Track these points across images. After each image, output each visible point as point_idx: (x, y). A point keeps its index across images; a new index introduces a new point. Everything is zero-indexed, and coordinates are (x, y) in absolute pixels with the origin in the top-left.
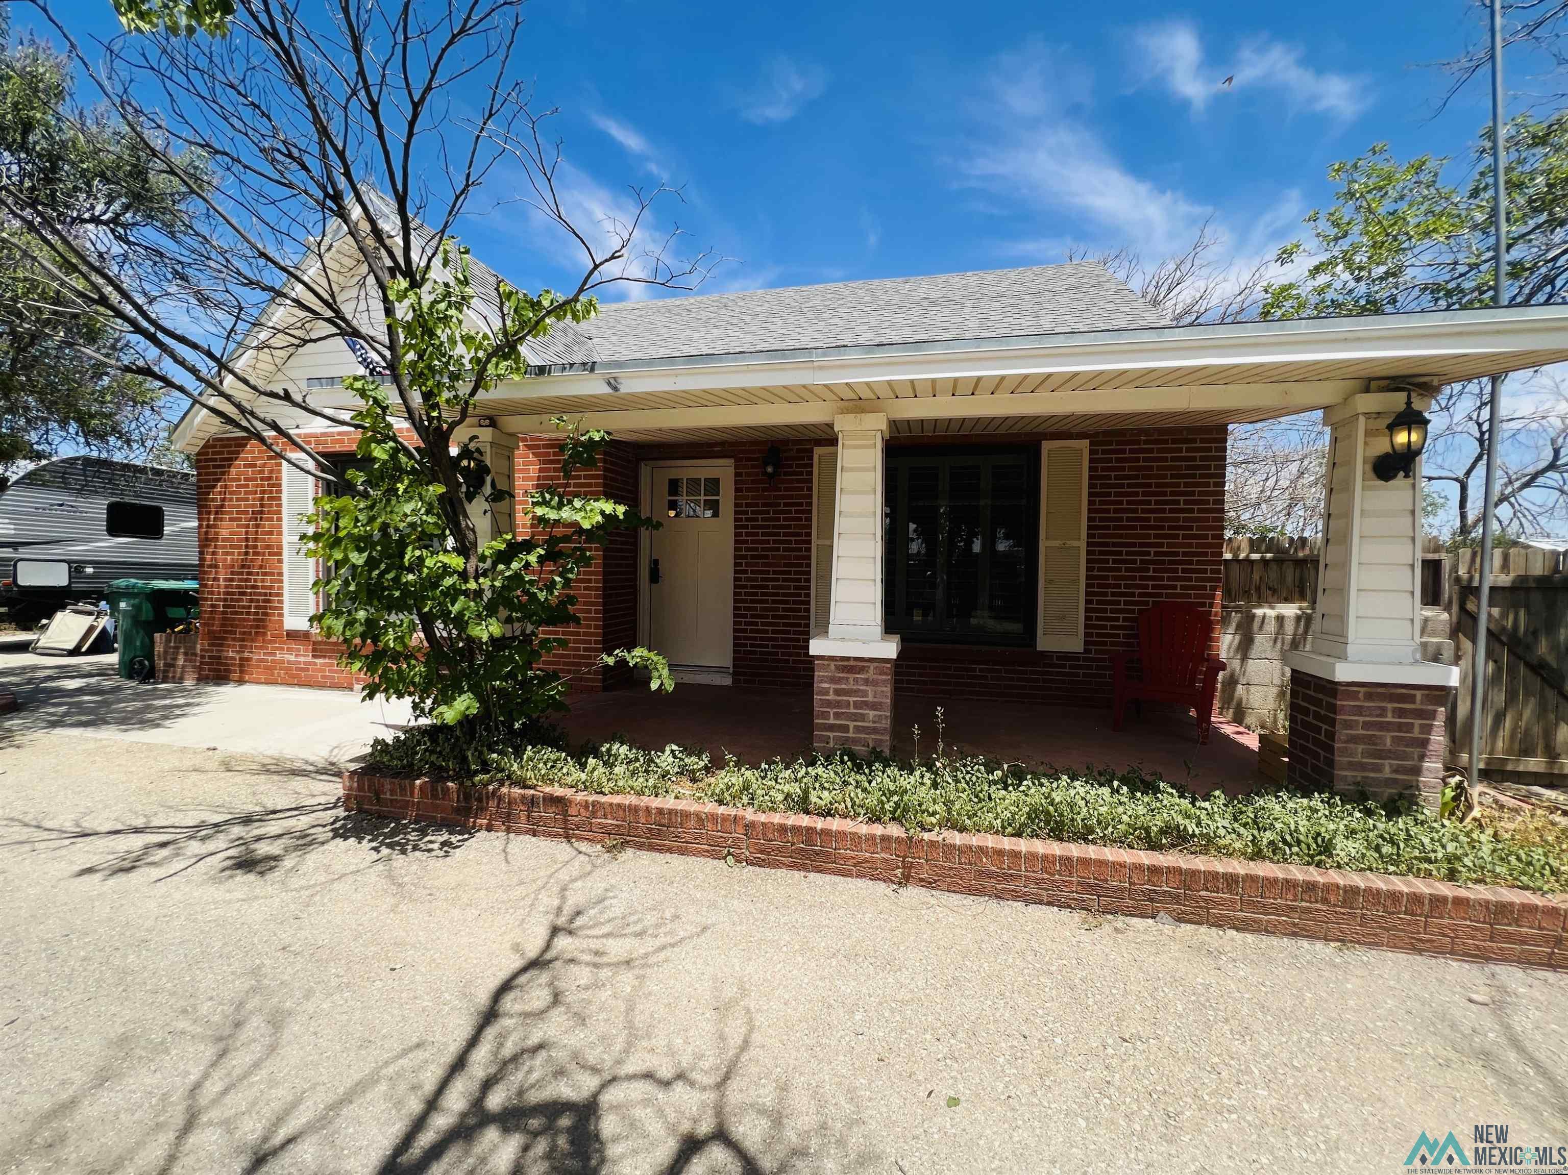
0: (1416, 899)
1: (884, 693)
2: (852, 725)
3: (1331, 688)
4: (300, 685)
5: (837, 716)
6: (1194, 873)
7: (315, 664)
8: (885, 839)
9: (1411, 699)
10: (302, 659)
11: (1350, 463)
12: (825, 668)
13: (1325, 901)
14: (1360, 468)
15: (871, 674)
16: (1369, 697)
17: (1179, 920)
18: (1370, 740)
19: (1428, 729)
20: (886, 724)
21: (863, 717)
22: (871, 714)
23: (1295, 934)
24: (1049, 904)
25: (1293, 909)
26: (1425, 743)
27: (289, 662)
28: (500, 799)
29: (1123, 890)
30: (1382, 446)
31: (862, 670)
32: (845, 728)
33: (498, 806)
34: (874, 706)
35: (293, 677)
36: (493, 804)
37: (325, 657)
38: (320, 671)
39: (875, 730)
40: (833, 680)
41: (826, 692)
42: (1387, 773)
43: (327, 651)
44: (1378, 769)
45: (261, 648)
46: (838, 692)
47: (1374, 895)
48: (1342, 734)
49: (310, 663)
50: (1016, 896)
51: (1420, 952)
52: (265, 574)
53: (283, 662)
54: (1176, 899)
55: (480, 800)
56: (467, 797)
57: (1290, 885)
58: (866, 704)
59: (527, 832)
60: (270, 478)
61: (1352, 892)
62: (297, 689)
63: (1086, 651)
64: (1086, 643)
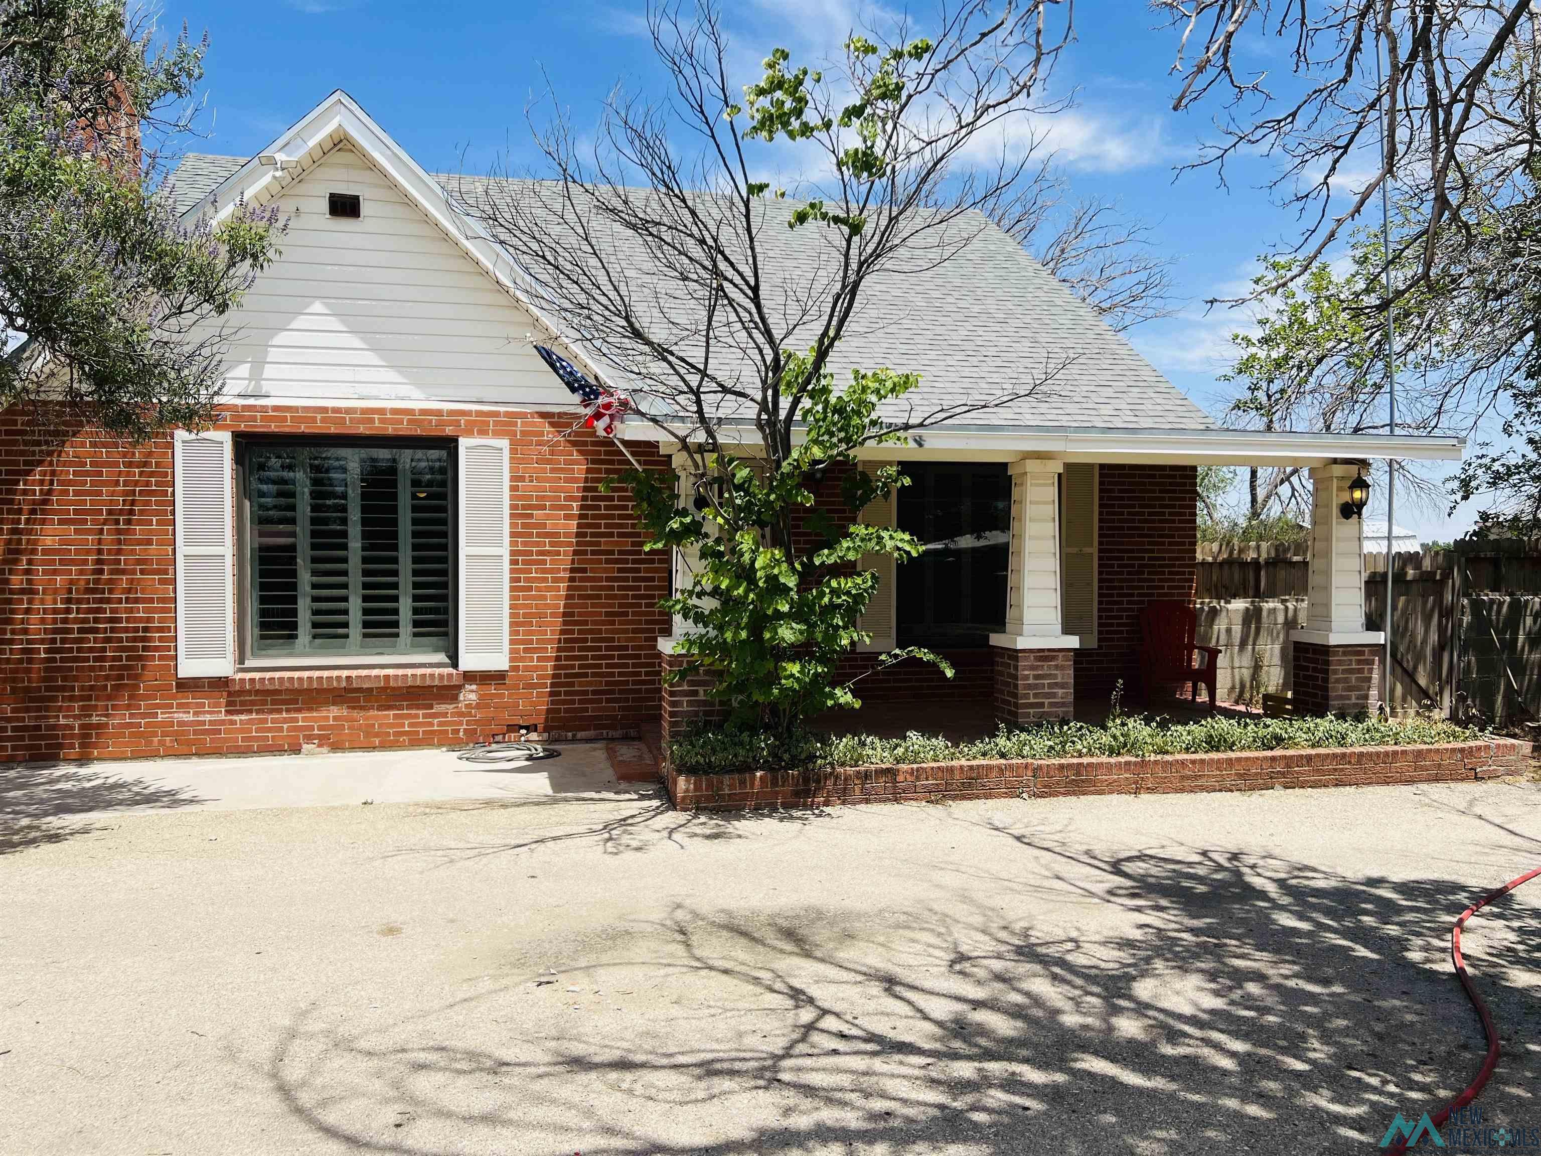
0: (1387, 754)
1: (1067, 676)
2: (1046, 701)
3: (1325, 650)
4: (199, 755)
5: (1036, 696)
6: (1292, 757)
7: (233, 722)
8: (1128, 763)
9: (1362, 653)
10: (208, 717)
11: (1328, 506)
12: (1026, 659)
13: (1350, 763)
14: (1335, 511)
15: (1060, 662)
16: (1345, 654)
17: (1286, 787)
18: (1346, 680)
19: (1371, 671)
20: (1071, 699)
21: (1054, 695)
22: (1060, 692)
23: (1337, 785)
24: (1220, 790)
25: (1335, 770)
26: (1369, 679)
27: (181, 723)
28: (837, 777)
29: (1257, 774)
30: (1346, 497)
31: (1053, 658)
32: (1042, 705)
33: (835, 784)
34: (1063, 686)
35: (189, 743)
36: (830, 783)
37: (250, 712)
38: (241, 730)
39: (1063, 704)
40: (1032, 668)
41: (1026, 677)
42: (1354, 701)
43: (253, 703)
44: (1349, 698)
45: (128, 707)
46: (1037, 677)
47: (1370, 755)
48: (1333, 677)
49: (222, 722)
50: (1203, 789)
51: (1388, 783)
52: (137, 600)
53: (172, 724)
54: (1284, 775)
55: (818, 781)
56: (806, 781)
57: (1335, 756)
58: (1056, 685)
59: (860, 802)
60: (146, 464)
61: (1361, 754)
62: (195, 760)
63: (1100, 647)
64: (1099, 640)
